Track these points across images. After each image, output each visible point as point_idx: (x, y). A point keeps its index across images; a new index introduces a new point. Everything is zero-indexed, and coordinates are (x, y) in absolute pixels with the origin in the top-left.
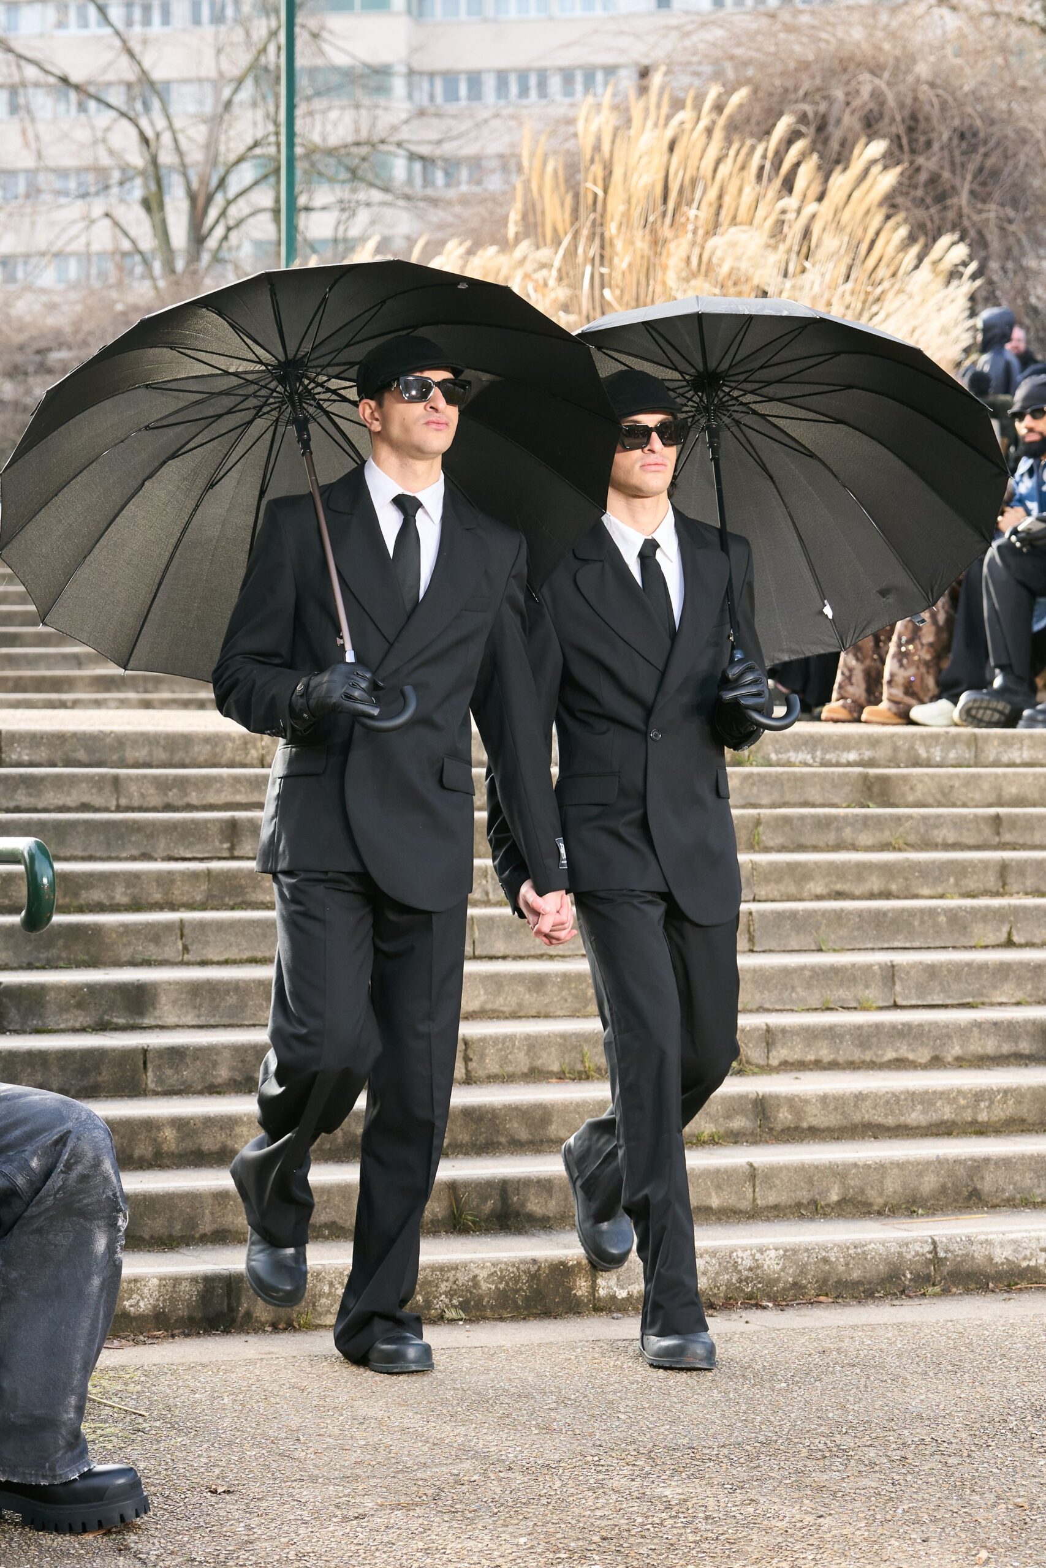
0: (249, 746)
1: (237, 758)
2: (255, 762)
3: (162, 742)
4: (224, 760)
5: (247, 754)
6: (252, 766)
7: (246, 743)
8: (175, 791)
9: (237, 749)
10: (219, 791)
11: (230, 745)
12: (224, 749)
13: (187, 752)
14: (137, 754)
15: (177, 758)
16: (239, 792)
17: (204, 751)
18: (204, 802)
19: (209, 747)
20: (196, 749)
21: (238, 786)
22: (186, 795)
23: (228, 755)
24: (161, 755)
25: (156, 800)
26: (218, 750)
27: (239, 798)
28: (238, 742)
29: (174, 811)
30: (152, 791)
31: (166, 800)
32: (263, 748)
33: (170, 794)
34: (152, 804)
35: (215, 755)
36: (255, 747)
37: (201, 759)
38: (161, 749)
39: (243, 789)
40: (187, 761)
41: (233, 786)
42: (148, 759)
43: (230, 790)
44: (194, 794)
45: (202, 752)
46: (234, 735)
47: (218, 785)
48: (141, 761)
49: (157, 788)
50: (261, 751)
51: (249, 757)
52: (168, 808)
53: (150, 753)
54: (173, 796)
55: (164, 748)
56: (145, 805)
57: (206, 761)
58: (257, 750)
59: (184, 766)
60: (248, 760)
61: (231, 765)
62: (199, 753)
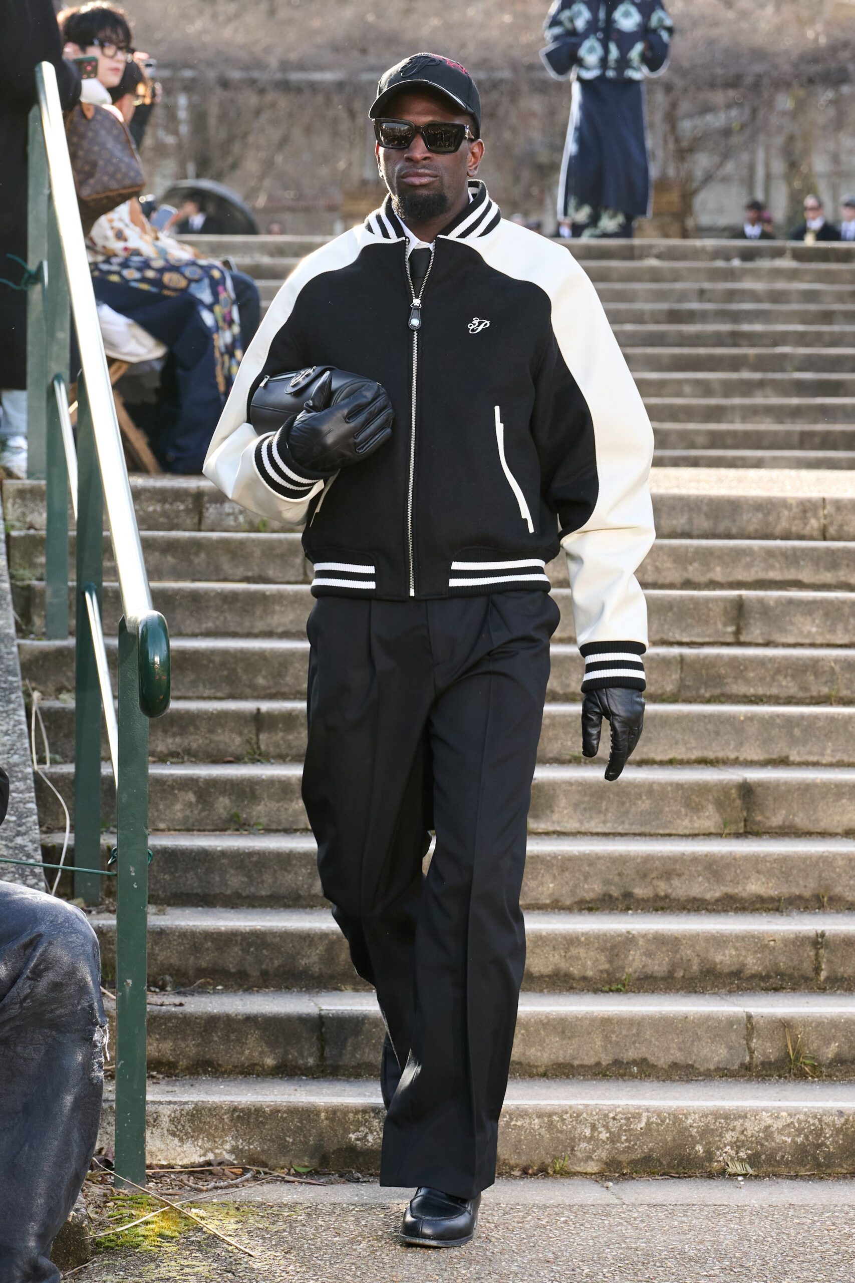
0: (809, 515)
1: (794, 529)
2: (816, 533)
3: (705, 508)
4: (778, 530)
5: (806, 524)
6: (811, 538)
7: (805, 511)
8: (696, 565)
9: (794, 518)
10: (749, 566)
11: (786, 513)
12: (779, 517)
13: (734, 521)
14: (674, 522)
15: (721, 528)
16: (772, 567)
17: (754, 520)
18: (731, 579)
19: (760, 515)
20: (745, 517)
21: (771, 561)
22: (709, 570)
23: (783, 524)
24: (705, 524)
25: (675, 576)
26: (771, 518)
27: (773, 575)
28: (795, 510)
29: (695, 589)
30: (669, 565)
31: (686, 575)
32: (825, 517)
33: (691, 568)
34: (668, 581)
35: (768, 524)
36: (816, 516)
37: (751, 529)
38: (703, 517)
39: (777, 565)
40: (734, 531)
41: (765, 560)
42: (687, 528)
43: (762, 565)
44: (718, 569)
45: (754, 521)
46: (790, 501)
47: (748, 559)
48: (679, 530)
49: (675, 562)
50: (823, 521)
51: (808, 528)
52: (688, 584)
53: (690, 520)
54: (693, 571)
55: (707, 515)
56: (661, 581)
57: (756, 531)
58: (818, 519)
59: (729, 536)
60: (807, 531)
61: (787, 537)
62: (749, 521)
